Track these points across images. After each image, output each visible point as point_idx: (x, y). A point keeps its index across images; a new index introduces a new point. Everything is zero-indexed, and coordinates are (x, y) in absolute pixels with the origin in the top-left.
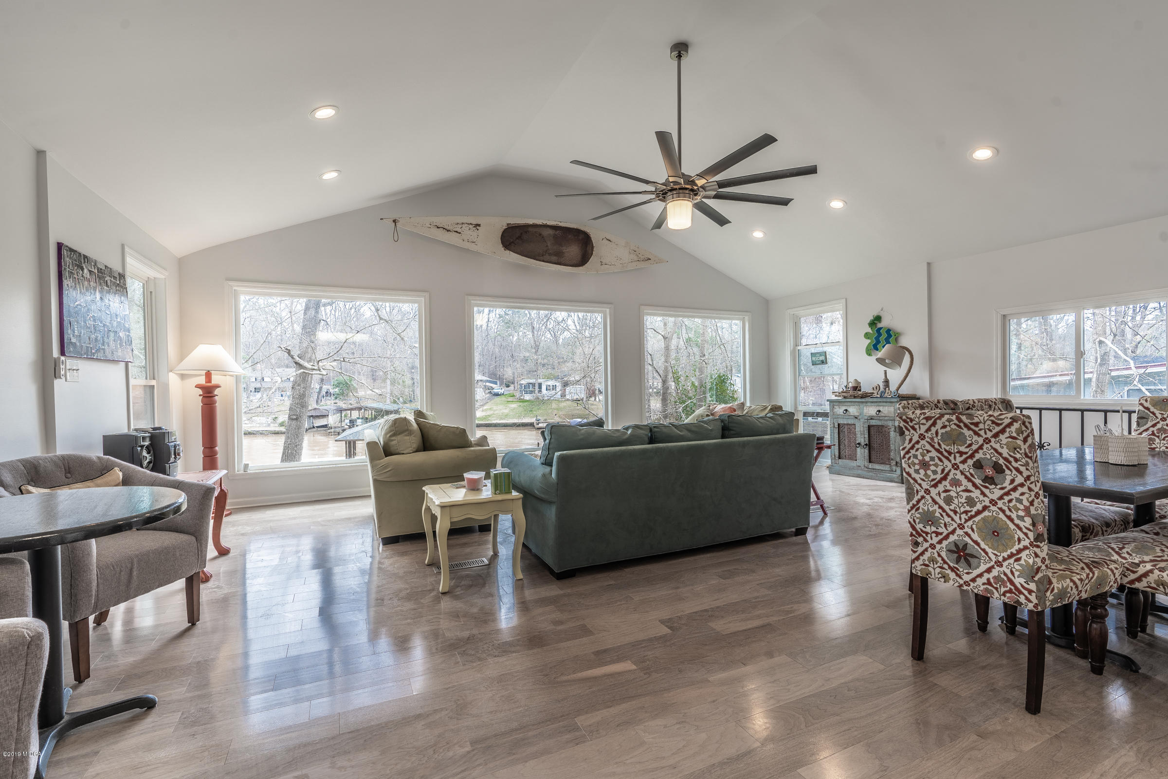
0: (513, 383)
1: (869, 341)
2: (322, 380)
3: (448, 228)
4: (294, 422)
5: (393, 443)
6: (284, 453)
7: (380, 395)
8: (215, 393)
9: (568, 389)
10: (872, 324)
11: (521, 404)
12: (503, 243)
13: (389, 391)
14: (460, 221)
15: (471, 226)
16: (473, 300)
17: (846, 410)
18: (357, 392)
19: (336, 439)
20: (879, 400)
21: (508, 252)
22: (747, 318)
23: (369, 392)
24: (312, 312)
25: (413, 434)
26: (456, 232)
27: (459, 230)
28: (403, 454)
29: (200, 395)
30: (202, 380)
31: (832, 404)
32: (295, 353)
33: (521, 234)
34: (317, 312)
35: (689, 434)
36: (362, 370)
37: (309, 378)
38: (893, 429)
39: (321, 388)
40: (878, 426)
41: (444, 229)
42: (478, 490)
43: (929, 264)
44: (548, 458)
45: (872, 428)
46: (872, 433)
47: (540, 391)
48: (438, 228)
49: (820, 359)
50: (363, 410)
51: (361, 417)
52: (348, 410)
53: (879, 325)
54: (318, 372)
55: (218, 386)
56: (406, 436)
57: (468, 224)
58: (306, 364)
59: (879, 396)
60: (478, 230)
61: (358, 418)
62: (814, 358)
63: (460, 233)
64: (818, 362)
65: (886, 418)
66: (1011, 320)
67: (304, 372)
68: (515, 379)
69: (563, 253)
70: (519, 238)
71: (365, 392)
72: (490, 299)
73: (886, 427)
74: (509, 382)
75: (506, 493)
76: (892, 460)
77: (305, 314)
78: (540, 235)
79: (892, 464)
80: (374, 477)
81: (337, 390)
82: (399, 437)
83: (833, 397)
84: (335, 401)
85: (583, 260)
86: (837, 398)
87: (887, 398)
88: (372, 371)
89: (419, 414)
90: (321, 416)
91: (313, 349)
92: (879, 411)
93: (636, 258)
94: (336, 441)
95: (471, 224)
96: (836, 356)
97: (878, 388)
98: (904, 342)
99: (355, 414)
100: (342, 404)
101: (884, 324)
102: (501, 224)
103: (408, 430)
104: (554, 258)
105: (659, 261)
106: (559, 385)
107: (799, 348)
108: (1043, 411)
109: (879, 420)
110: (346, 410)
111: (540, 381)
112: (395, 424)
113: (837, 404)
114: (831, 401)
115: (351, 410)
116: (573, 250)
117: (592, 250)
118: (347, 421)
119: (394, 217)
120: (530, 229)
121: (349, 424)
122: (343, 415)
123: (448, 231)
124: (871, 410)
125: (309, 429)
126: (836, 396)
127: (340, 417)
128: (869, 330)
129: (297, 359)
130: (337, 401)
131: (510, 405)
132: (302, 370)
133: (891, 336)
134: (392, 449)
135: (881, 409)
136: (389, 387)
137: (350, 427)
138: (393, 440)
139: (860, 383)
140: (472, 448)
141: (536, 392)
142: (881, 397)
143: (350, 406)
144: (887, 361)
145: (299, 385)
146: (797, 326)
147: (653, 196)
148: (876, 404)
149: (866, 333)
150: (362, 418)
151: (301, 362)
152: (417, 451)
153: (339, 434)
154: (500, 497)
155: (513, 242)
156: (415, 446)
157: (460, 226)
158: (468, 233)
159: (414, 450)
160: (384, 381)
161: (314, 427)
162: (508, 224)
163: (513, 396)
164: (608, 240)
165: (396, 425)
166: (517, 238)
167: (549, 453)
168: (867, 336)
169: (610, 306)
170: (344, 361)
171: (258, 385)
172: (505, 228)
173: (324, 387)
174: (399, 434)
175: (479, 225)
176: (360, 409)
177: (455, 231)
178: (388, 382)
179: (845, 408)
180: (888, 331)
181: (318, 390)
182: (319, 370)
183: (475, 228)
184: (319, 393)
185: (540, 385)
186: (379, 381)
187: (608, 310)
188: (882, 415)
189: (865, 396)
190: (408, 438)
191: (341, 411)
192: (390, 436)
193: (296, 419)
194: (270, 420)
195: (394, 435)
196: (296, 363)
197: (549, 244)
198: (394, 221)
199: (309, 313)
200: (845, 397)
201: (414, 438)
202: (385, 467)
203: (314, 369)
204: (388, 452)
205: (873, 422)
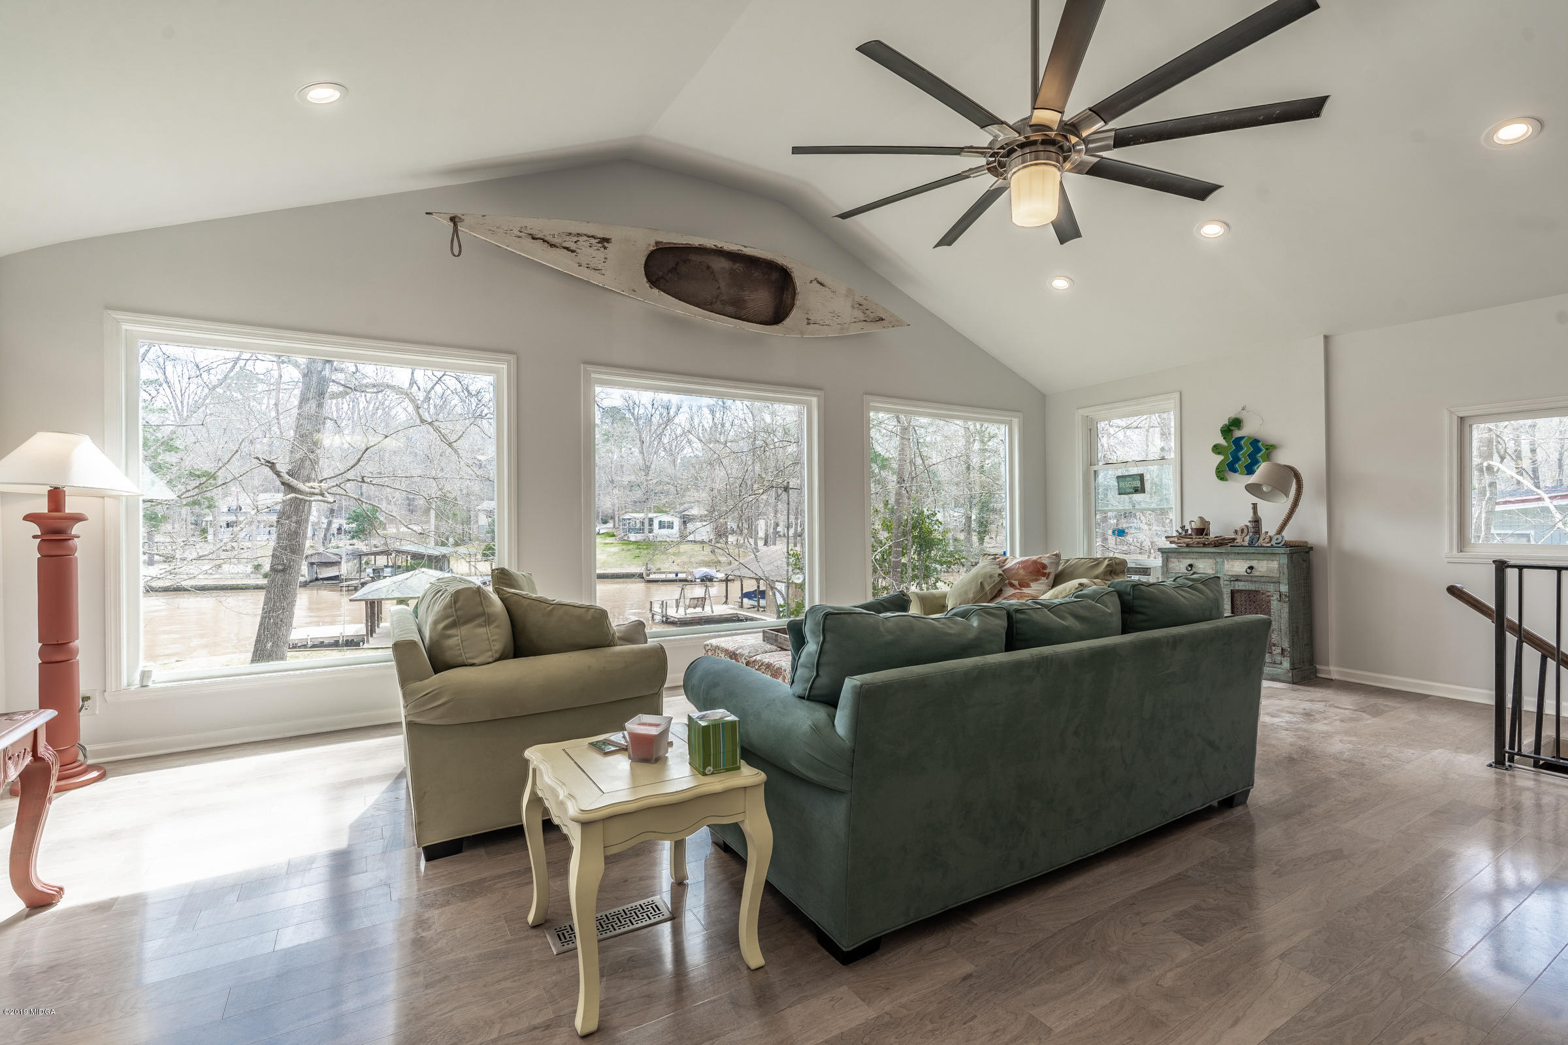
0: (612, 518)
1: (1221, 458)
2: (332, 511)
3: (555, 241)
4: (279, 574)
5: (451, 642)
6: (261, 625)
7: (421, 534)
8: (74, 532)
9: (690, 527)
10: (1227, 431)
11: (624, 547)
12: (647, 275)
13: (433, 528)
14: (574, 230)
15: (593, 241)
16: (595, 372)
17: (1191, 566)
18: (385, 529)
19: (352, 597)
20: (1252, 550)
21: (656, 291)
22: (1015, 421)
23: (403, 529)
24: (312, 406)
25: (494, 621)
26: (567, 249)
27: (573, 246)
28: (473, 665)
29: (35, 537)
30: (42, 507)
31: (1165, 555)
32: (283, 468)
33: (677, 264)
34: (320, 405)
35: (1077, 623)
36: (394, 497)
37: (306, 507)
38: (1276, 597)
39: (330, 523)
40: (1249, 592)
41: (544, 241)
42: (657, 760)
43: (1326, 337)
44: (815, 685)
45: (1236, 595)
46: (1238, 602)
47: (651, 531)
48: (534, 238)
49: (1135, 485)
50: (394, 555)
51: (390, 564)
52: (372, 554)
53: (1238, 434)
54: (320, 498)
55: (78, 518)
56: (480, 626)
57: (588, 237)
58: (301, 486)
59: (1246, 544)
60: (605, 248)
61: (386, 567)
62: (1122, 484)
63: (573, 251)
64: (1128, 491)
65: (1263, 579)
66: (1474, 426)
67: (296, 498)
68: (616, 513)
69: (744, 300)
70: (674, 270)
71: (398, 530)
72: (623, 371)
73: (1263, 594)
74: (607, 516)
75: (728, 770)
76: (1274, 645)
77: (300, 407)
78: (708, 267)
79: (1275, 652)
80: (409, 719)
81: (354, 525)
82: (464, 630)
83: (1168, 545)
84: (351, 542)
85: (777, 316)
86: (1174, 546)
87: (1262, 546)
88: (408, 499)
89: (502, 577)
90: (329, 563)
91: (314, 463)
92: (1251, 568)
93: (861, 316)
94: (351, 600)
95: (592, 237)
96: (1163, 478)
97: (1246, 531)
98: (1284, 458)
99: (381, 561)
100: (361, 546)
101: (1246, 431)
102: (644, 241)
103: (483, 614)
104: (730, 309)
105: (897, 323)
106: (677, 522)
107: (1095, 468)
108: (1525, 571)
109: (1251, 581)
110: (367, 554)
111: (651, 515)
112: (455, 602)
113: (1174, 555)
114: (1163, 551)
115: (375, 554)
116: (761, 298)
117: (793, 298)
118: (369, 571)
119: (457, 211)
120: (694, 258)
121: (372, 575)
122: (363, 562)
123: (552, 245)
124: (1238, 567)
125: (311, 582)
126: (1171, 542)
127: (358, 565)
128: (1223, 442)
129: (287, 477)
130: (355, 541)
131: (608, 549)
132: (293, 495)
133: (1260, 450)
134: (449, 656)
135: (1254, 563)
136: (433, 521)
137: (373, 580)
138: (450, 637)
139: (1209, 523)
140: (618, 648)
141: (646, 531)
142: (1251, 544)
143: (374, 549)
144: (1264, 489)
145: (289, 517)
146: (1091, 435)
147: (982, 161)
148: (1244, 557)
149: (1215, 446)
150: (392, 567)
151: (294, 482)
152: (502, 657)
153: (356, 589)
154: (716, 783)
155: (662, 277)
156: (498, 647)
157: (575, 239)
158: (589, 252)
159: (497, 656)
160: (427, 511)
161: (317, 579)
162: (657, 243)
163: (613, 536)
164: (819, 282)
165: (459, 604)
166: (670, 271)
167: (818, 675)
168: (1217, 449)
169: (818, 393)
170: (363, 481)
171: (232, 518)
172: (652, 248)
173: (335, 520)
174: (465, 623)
175: (607, 240)
176: (386, 553)
177: (565, 248)
178: (433, 514)
179: (1189, 562)
180: (1255, 442)
181: (325, 526)
182: (322, 495)
183: (600, 245)
184: (327, 529)
185: (651, 520)
186: (419, 513)
187: (814, 400)
188: (1257, 574)
189: (1220, 543)
190: (483, 630)
191: (359, 555)
192: (446, 628)
193: (283, 571)
194: (249, 569)
195: (453, 625)
196: (283, 483)
197: (722, 284)
198: (453, 219)
199: (306, 408)
200: (1188, 545)
201: (497, 630)
202: (434, 695)
203: (314, 494)
204: (439, 664)
205: (1240, 586)
